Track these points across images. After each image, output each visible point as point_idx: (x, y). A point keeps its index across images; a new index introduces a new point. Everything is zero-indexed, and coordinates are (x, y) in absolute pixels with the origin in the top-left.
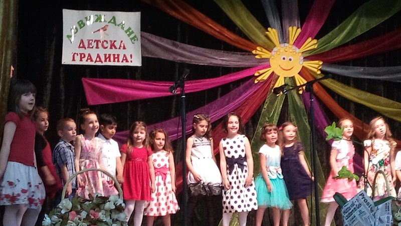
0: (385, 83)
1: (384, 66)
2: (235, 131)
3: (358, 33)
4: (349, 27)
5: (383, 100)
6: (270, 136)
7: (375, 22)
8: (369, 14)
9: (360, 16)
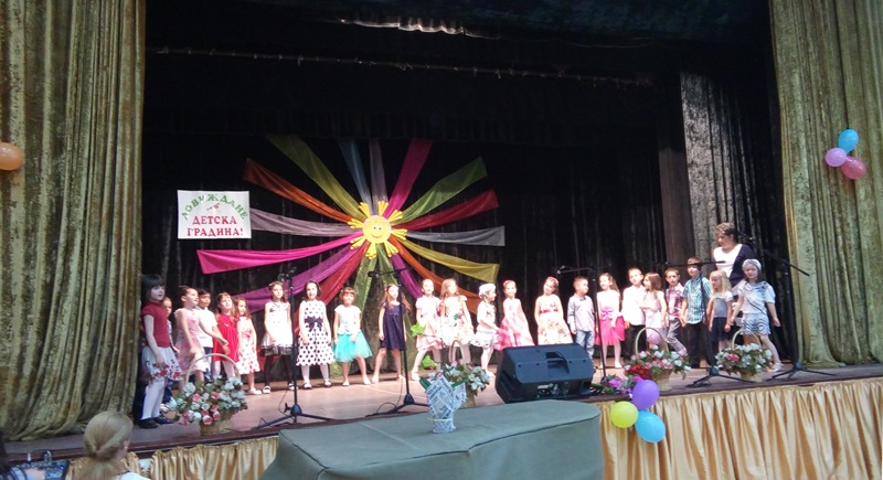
0: (458, 245)
1: (458, 231)
2: (313, 297)
3: (436, 205)
4: (428, 201)
5: (458, 259)
6: (346, 298)
7: (449, 196)
8: (444, 189)
9: (437, 191)
